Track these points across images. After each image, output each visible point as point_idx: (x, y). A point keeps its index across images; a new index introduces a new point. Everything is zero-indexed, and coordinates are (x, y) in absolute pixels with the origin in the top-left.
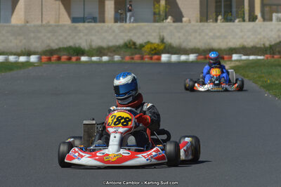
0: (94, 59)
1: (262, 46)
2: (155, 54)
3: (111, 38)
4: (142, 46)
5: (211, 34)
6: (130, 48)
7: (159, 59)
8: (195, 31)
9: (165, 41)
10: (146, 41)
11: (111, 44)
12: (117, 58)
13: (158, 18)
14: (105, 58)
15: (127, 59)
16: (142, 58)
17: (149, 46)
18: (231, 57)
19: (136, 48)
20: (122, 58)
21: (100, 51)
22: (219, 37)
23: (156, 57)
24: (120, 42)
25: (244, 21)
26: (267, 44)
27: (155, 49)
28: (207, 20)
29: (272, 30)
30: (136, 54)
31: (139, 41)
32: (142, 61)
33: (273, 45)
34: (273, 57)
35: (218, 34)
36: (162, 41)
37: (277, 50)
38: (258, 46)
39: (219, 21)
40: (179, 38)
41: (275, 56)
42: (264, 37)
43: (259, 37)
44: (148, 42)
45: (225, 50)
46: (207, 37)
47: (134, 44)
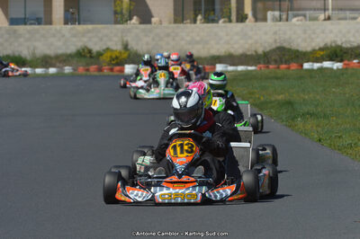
0: (39, 71)
1: (254, 53)
2: (118, 64)
3: (60, 44)
4: (100, 54)
5: (188, 38)
6: (85, 56)
7: (122, 71)
8: (168, 35)
9: (129, 47)
10: (104, 47)
11: (60, 52)
12: (68, 69)
13: (120, 18)
14: (52, 70)
15: (81, 70)
16: (100, 70)
17: (109, 54)
18: (215, 68)
19: (91, 57)
20: (74, 70)
21: (46, 61)
22: (198, 43)
23: (117, 68)
24: (72, 49)
25: (230, 21)
26: (260, 51)
27: (117, 58)
28: (182, 21)
29: (266, 33)
30: (92, 64)
31: (96, 48)
32: (101, 73)
33: (268, 52)
34: (268, 67)
35: (198, 39)
36: (126, 47)
37: (273, 58)
38: (249, 53)
39: (198, 22)
40: (147, 44)
41: (271, 66)
42: (256, 42)
43: (250, 41)
44: (108, 49)
45: (205, 59)
46: (183, 43)
47: (90, 51)
